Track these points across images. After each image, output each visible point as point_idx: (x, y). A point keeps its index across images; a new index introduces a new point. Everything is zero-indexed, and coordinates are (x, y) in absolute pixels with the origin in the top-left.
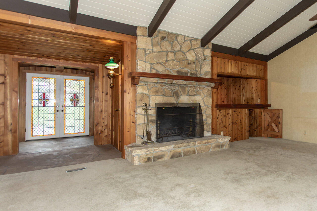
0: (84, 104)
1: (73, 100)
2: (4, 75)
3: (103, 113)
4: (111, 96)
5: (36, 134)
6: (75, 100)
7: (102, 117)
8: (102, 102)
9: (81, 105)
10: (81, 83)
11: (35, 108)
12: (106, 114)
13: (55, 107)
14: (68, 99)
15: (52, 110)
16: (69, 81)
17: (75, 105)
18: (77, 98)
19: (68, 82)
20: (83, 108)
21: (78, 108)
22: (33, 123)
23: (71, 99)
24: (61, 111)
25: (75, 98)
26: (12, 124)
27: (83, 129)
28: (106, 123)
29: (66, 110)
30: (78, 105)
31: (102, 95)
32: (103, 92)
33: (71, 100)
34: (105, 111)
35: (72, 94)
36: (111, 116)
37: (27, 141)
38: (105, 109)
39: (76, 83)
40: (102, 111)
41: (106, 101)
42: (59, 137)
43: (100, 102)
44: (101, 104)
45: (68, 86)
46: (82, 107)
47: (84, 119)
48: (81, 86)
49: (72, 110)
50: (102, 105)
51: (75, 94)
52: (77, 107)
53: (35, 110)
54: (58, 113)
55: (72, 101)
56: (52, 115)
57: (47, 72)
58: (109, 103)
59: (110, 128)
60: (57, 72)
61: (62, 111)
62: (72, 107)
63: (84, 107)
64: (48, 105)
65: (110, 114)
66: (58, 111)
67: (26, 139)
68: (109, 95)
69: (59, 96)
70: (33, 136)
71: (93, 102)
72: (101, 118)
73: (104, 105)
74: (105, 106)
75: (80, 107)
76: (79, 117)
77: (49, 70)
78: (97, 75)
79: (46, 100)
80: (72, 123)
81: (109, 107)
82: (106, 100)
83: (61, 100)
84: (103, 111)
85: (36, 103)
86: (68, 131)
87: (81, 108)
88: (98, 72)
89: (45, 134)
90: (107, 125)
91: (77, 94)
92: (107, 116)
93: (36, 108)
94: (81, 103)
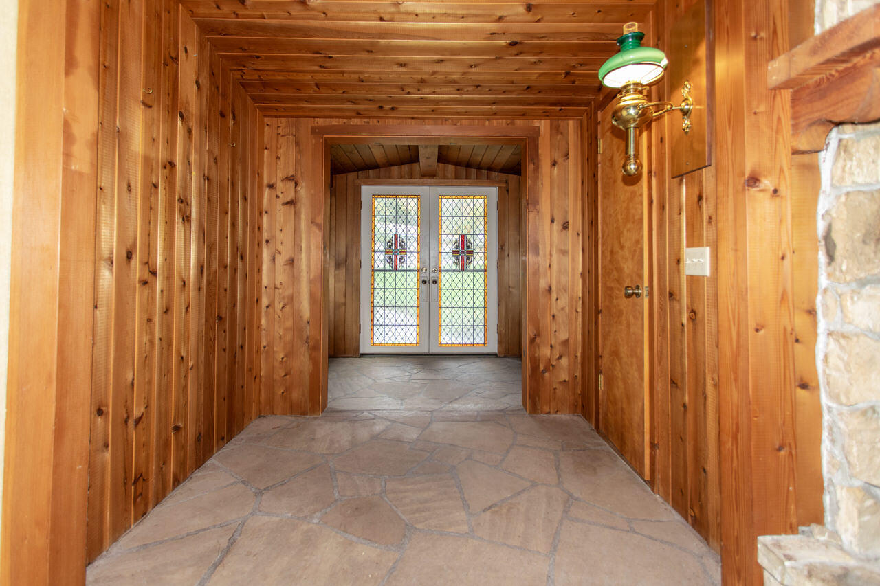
0: (486, 262)
1: (458, 253)
2: (293, 179)
3: (554, 296)
4: (578, 234)
5: (381, 339)
6: (463, 251)
7: (552, 313)
8: (551, 255)
9: (478, 268)
10: (477, 205)
11: (378, 273)
12: (563, 302)
13: (418, 271)
14: (447, 250)
15: (413, 279)
16: (450, 200)
17: (463, 266)
18: (468, 247)
19: (446, 204)
20: (483, 276)
21: (471, 275)
22: (375, 312)
23: (455, 250)
24: (431, 282)
25: (463, 248)
26: (308, 322)
27: (481, 335)
28: (563, 336)
29: (444, 281)
30: (471, 267)
31: (551, 230)
32: (552, 221)
33: (453, 253)
34: (559, 290)
35: (457, 237)
36: (580, 310)
37: (363, 355)
38: (559, 282)
39: (465, 205)
40: (550, 289)
41: (564, 252)
42: (426, 351)
43: (545, 256)
44: (548, 265)
45: (448, 214)
46: (481, 271)
47: (484, 307)
48: (478, 214)
49: (456, 280)
50: (550, 266)
51: (463, 236)
52: (469, 273)
53: (379, 277)
54: (424, 287)
55: (456, 255)
56: (412, 293)
57: (402, 180)
58: (573, 259)
59: (579, 354)
60: (422, 180)
61: (435, 282)
62: (456, 273)
63: (485, 271)
64: (404, 266)
65: (577, 302)
66: (424, 282)
67: (361, 351)
68: (573, 230)
69: (428, 241)
70: (374, 343)
71: (507, 259)
72: (549, 315)
73: (555, 267)
74: (560, 271)
75: (475, 273)
76: (472, 301)
77: (406, 176)
78: (532, 160)
79: (400, 252)
80: (456, 317)
81: (573, 275)
82: (563, 248)
83: (431, 252)
84: (554, 288)
85: (380, 261)
86: (449, 338)
87: (477, 275)
88: (536, 147)
89: (399, 340)
90: (566, 343)
91: (469, 237)
92: (567, 309)
93: (382, 274)
94: (478, 261)
